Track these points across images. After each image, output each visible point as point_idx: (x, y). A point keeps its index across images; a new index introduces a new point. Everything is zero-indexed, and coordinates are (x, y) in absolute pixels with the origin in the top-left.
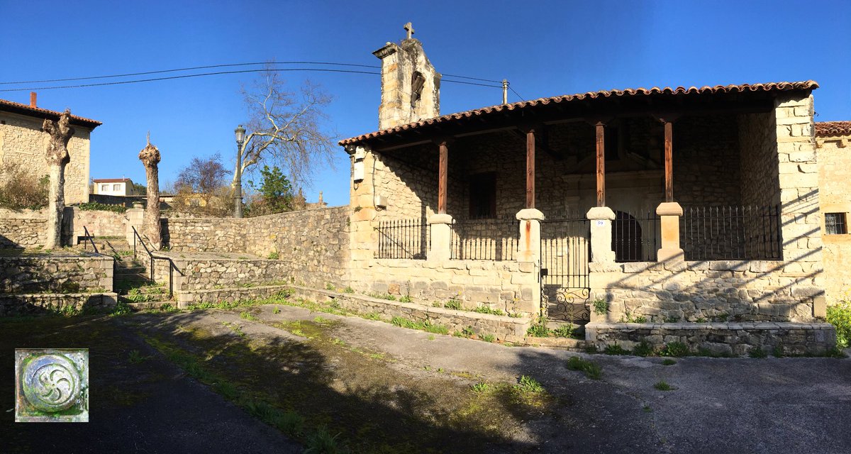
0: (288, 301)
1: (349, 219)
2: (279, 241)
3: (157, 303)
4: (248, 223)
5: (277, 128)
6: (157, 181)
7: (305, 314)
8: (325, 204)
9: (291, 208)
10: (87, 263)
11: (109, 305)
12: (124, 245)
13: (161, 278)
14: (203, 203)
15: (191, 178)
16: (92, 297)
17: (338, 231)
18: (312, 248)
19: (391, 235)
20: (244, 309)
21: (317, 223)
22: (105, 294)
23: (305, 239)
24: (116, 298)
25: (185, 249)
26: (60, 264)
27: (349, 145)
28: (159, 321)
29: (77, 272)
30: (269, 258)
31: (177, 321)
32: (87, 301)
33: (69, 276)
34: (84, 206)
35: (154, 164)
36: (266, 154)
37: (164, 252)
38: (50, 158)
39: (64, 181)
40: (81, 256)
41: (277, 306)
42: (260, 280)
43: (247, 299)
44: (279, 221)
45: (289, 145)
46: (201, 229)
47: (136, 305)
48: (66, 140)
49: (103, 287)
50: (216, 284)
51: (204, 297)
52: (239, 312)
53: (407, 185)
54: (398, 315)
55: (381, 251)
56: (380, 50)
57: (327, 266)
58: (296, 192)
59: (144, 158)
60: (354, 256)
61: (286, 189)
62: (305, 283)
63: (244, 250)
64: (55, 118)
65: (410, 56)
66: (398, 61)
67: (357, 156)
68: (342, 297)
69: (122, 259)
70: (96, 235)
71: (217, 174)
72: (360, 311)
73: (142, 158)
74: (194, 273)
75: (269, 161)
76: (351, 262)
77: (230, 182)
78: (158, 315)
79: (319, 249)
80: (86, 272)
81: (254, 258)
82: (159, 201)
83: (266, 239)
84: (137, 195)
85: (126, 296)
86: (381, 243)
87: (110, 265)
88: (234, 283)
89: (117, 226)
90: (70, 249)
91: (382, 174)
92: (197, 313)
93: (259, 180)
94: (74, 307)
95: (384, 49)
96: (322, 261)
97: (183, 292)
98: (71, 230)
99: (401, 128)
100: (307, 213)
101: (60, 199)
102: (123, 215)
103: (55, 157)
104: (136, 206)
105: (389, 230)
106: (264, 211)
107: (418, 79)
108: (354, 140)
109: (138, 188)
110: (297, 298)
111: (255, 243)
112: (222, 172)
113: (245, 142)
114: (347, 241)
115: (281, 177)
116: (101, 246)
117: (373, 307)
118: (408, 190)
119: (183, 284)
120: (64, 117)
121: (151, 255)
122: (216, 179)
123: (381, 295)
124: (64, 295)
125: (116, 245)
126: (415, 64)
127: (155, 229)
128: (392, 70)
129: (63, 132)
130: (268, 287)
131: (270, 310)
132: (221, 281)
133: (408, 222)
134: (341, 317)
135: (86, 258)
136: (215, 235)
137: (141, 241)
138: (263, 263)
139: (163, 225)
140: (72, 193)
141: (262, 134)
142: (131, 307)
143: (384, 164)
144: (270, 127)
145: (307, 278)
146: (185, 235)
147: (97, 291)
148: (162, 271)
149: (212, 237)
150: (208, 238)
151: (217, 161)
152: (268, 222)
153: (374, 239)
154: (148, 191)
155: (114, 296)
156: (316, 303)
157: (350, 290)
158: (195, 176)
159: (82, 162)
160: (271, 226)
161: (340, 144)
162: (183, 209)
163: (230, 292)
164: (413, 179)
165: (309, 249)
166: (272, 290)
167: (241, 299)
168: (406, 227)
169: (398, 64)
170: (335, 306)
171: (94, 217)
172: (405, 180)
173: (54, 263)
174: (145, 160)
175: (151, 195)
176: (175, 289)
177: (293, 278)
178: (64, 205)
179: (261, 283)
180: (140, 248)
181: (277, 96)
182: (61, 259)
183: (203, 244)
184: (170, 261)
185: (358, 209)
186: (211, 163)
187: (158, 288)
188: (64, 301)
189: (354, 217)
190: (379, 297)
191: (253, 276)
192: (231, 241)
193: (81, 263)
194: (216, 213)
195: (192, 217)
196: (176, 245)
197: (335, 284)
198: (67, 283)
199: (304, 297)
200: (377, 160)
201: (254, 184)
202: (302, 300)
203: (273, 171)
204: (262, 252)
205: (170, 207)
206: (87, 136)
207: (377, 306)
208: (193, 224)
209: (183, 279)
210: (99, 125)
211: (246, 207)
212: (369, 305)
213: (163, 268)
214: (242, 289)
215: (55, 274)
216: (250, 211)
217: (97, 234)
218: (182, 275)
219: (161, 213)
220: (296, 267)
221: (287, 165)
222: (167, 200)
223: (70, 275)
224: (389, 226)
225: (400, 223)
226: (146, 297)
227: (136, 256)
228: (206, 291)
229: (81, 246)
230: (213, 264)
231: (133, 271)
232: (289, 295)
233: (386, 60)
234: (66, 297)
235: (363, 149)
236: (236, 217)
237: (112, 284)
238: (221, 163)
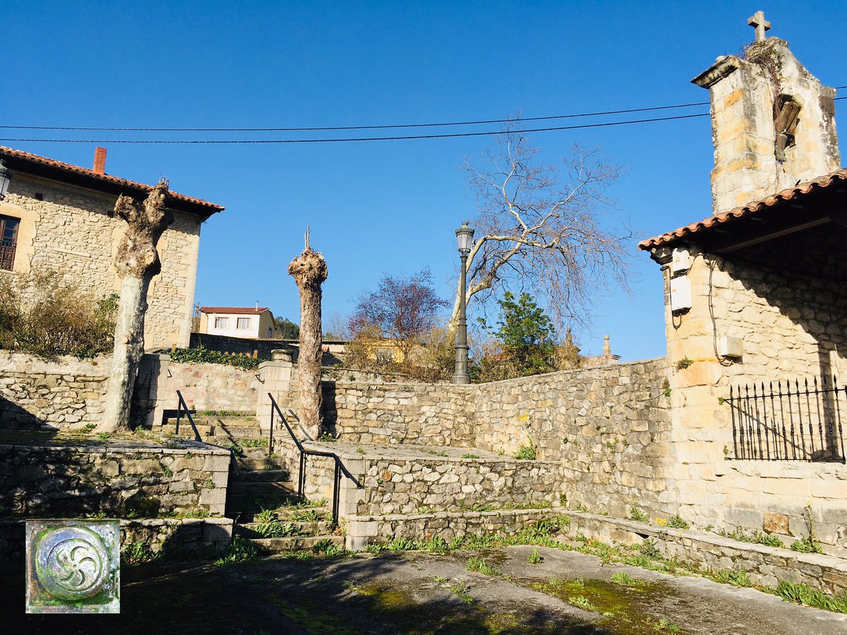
0: (555, 540)
1: (666, 384)
2: (535, 425)
3: (307, 539)
4: (479, 392)
5: (525, 227)
6: (320, 314)
7: (592, 566)
8: (616, 357)
9: (552, 366)
10: (178, 460)
11: (215, 542)
12: (250, 428)
13: (317, 491)
14: (398, 357)
15: (380, 312)
16: (182, 527)
17: (647, 407)
18: (598, 438)
19: (758, 413)
20: (473, 553)
21: (606, 392)
22: (209, 520)
23: (584, 422)
24: (229, 529)
25: (366, 438)
26: (125, 461)
27: (658, 247)
28: (311, 574)
29: (158, 476)
30: (519, 458)
31: (346, 573)
32: (174, 534)
33: (141, 484)
34: (179, 355)
35: (315, 284)
36: (507, 272)
37: (325, 443)
38: (123, 264)
39: (146, 307)
40: (168, 447)
41: (535, 549)
42: (502, 499)
43: (479, 533)
44: (535, 389)
45: (546, 254)
46: (396, 402)
47: (267, 542)
48: (156, 234)
49: (207, 507)
50: (421, 504)
51: (399, 529)
52: (464, 558)
53: (783, 312)
54: (792, 578)
55: (739, 446)
56: (706, 74)
57: (631, 473)
58: (561, 337)
59: (299, 272)
60: (682, 453)
61: (543, 333)
62: (588, 506)
63: (472, 443)
64: (139, 195)
65: (766, 71)
66: (741, 85)
67: (675, 266)
68: (663, 536)
69: (245, 453)
70: (197, 408)
71: (425, 306)
72: (704, 566)
73: (293, 272)
74: (380, 483)
75: (513, 284)
76: (678, 466)
77: (446, 322)
78: (309, 562)
79: (612, 441)
80: (175, 477)
81: (491, 458)
82: (320, 350)
83: (512, 421)
84: (278, 338)
85: (248, 526)
86: (738, 428)
87: (224, 464)
88: (454, 502)
89: (239, 393)
90: (146, 433)
91: (728, 294)
92: (385, 559)
93: (496, 316)
94: (146, 546)
95: (712, 70)
96: (618, 464)
97: (360, 518)
98: (152, 397)
99: (762, 204)
100: (586, 374)
101: (136, 338)
102: (251, 373)
103: (133, 262)
104: (276, 356)
105: (752, 402)
106: (506, 373)
107: (786, 107)
108: (668, 238)
109: (281, 326)
110: (573, 534)
111: (490, 430)
112: (434, 303)
113: (473, 252)
114: (665, 426)
115: (534, 310)
116: (208, 429)
117: (733, 559)
118: (786, 321)
119: (361, 503)
120: (156, 193)
121: (300, 447)
122: (421, 315)
123: (748, 534)
124: (128, 522)
125: (236, 428)
126: (776, 82)
127: (310, 400)
128: (730, 103)
129: (151, 219)
130: (517, 512)
131: (523, 557)
132: (430, 499)
133: (793, 385)
134: (666, 575)
135: (177, 451)
136: (420, 415)
137: (284, 421)
138: (507, 466)
139: (327, 393)
140: (158, 329)
141: (500, 238)
142: (259, 546)
143: (731, 275)
144: (513, 227)
145: (591, 496)
146: (366, 412)
147: (194, 515)
148: (320, 479)
149: (415, 418)
150: (407, 420)
151: (425, 284)
152: (515, 391)
153: (722, 421)
154: (302, 331)
155: (227, 524)
156: (612, 546)
157: (678, 523)
158: (387, 308)
159: (181, 274)
160: (520, 398)
161: (643, 247)
162: (364, 366)
163: (448, 520)
164: (794, 299)
165: (593, 440)
166: (526, 518)
167: (467, 533)
168: (789, 395)
169: (742, 91)
170: (652, 554)
171: (197, 374)
172: (778, 302)
173: (113, 459)
174: (300, 276)
175: (307, 338)
176: (342, 512)
177: (565, 496)
178: (142, 350)
179: (504, 503)
180: (281, 434)
181: (525, 174)
182: (130, 452)
183: (398, 429)
184: (337, 459)
185: (684, 365)
186: (413, 287)
187: (310, 510)
188: (128, 534)
189: (676, 379)
190: (742, 539)
191: (489, 491)
192: (449, 425)
193: (167, 461)
194: (420, 375)
195: (379, 380)
196: (349, 430)
197: (648, 508)
198: (137, 499)
199: (587, 533)
200: (716, 268)
201: (487, 325)
202: (584, 539)
203: (521, 301)
204: (505, 447)
205: (339, 361)
206: (193, 228)
207: (740, 556)
208: (381, 392)
209: (361, 495)
210: (219, 210)
211: (473, 365)
212: (723, 555)
213: (322, 472)
214: (468, 514)
215: (114, 481)
216: (480, 371)
217: (200, 406)
218: (360, 486)
219: (323, 372)
220: (569, 474)
221: (544, 290)
222: (334, 349)
223: (145, 483)
224: (751, 394)
225: (776, 388)
226: (287, 526)
227: (272, 449)
228: (404, 517)
229: (170, 428)
230: (417, 467)
231: (266, 476)
232: (558, 529)
233: (716, 88)
234: (132, 526)
235: (685, 253)
236: (458, 381)
237: (224, 501)
238: (431, 287)
